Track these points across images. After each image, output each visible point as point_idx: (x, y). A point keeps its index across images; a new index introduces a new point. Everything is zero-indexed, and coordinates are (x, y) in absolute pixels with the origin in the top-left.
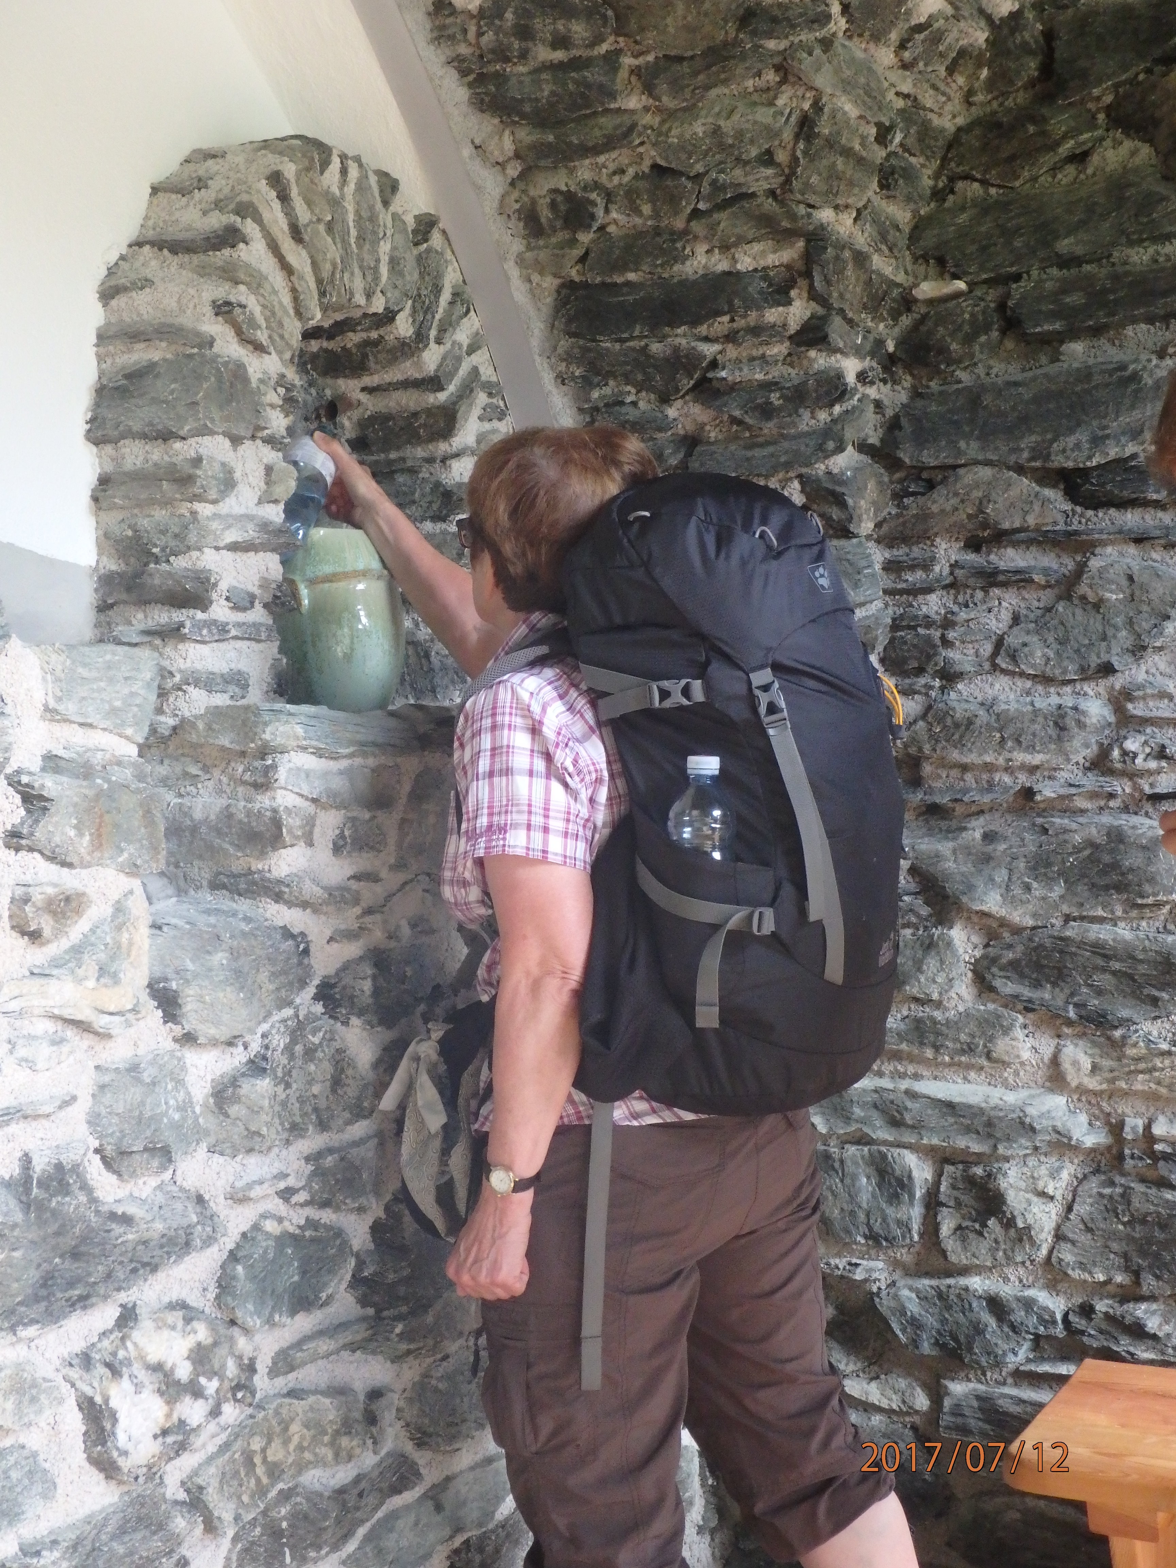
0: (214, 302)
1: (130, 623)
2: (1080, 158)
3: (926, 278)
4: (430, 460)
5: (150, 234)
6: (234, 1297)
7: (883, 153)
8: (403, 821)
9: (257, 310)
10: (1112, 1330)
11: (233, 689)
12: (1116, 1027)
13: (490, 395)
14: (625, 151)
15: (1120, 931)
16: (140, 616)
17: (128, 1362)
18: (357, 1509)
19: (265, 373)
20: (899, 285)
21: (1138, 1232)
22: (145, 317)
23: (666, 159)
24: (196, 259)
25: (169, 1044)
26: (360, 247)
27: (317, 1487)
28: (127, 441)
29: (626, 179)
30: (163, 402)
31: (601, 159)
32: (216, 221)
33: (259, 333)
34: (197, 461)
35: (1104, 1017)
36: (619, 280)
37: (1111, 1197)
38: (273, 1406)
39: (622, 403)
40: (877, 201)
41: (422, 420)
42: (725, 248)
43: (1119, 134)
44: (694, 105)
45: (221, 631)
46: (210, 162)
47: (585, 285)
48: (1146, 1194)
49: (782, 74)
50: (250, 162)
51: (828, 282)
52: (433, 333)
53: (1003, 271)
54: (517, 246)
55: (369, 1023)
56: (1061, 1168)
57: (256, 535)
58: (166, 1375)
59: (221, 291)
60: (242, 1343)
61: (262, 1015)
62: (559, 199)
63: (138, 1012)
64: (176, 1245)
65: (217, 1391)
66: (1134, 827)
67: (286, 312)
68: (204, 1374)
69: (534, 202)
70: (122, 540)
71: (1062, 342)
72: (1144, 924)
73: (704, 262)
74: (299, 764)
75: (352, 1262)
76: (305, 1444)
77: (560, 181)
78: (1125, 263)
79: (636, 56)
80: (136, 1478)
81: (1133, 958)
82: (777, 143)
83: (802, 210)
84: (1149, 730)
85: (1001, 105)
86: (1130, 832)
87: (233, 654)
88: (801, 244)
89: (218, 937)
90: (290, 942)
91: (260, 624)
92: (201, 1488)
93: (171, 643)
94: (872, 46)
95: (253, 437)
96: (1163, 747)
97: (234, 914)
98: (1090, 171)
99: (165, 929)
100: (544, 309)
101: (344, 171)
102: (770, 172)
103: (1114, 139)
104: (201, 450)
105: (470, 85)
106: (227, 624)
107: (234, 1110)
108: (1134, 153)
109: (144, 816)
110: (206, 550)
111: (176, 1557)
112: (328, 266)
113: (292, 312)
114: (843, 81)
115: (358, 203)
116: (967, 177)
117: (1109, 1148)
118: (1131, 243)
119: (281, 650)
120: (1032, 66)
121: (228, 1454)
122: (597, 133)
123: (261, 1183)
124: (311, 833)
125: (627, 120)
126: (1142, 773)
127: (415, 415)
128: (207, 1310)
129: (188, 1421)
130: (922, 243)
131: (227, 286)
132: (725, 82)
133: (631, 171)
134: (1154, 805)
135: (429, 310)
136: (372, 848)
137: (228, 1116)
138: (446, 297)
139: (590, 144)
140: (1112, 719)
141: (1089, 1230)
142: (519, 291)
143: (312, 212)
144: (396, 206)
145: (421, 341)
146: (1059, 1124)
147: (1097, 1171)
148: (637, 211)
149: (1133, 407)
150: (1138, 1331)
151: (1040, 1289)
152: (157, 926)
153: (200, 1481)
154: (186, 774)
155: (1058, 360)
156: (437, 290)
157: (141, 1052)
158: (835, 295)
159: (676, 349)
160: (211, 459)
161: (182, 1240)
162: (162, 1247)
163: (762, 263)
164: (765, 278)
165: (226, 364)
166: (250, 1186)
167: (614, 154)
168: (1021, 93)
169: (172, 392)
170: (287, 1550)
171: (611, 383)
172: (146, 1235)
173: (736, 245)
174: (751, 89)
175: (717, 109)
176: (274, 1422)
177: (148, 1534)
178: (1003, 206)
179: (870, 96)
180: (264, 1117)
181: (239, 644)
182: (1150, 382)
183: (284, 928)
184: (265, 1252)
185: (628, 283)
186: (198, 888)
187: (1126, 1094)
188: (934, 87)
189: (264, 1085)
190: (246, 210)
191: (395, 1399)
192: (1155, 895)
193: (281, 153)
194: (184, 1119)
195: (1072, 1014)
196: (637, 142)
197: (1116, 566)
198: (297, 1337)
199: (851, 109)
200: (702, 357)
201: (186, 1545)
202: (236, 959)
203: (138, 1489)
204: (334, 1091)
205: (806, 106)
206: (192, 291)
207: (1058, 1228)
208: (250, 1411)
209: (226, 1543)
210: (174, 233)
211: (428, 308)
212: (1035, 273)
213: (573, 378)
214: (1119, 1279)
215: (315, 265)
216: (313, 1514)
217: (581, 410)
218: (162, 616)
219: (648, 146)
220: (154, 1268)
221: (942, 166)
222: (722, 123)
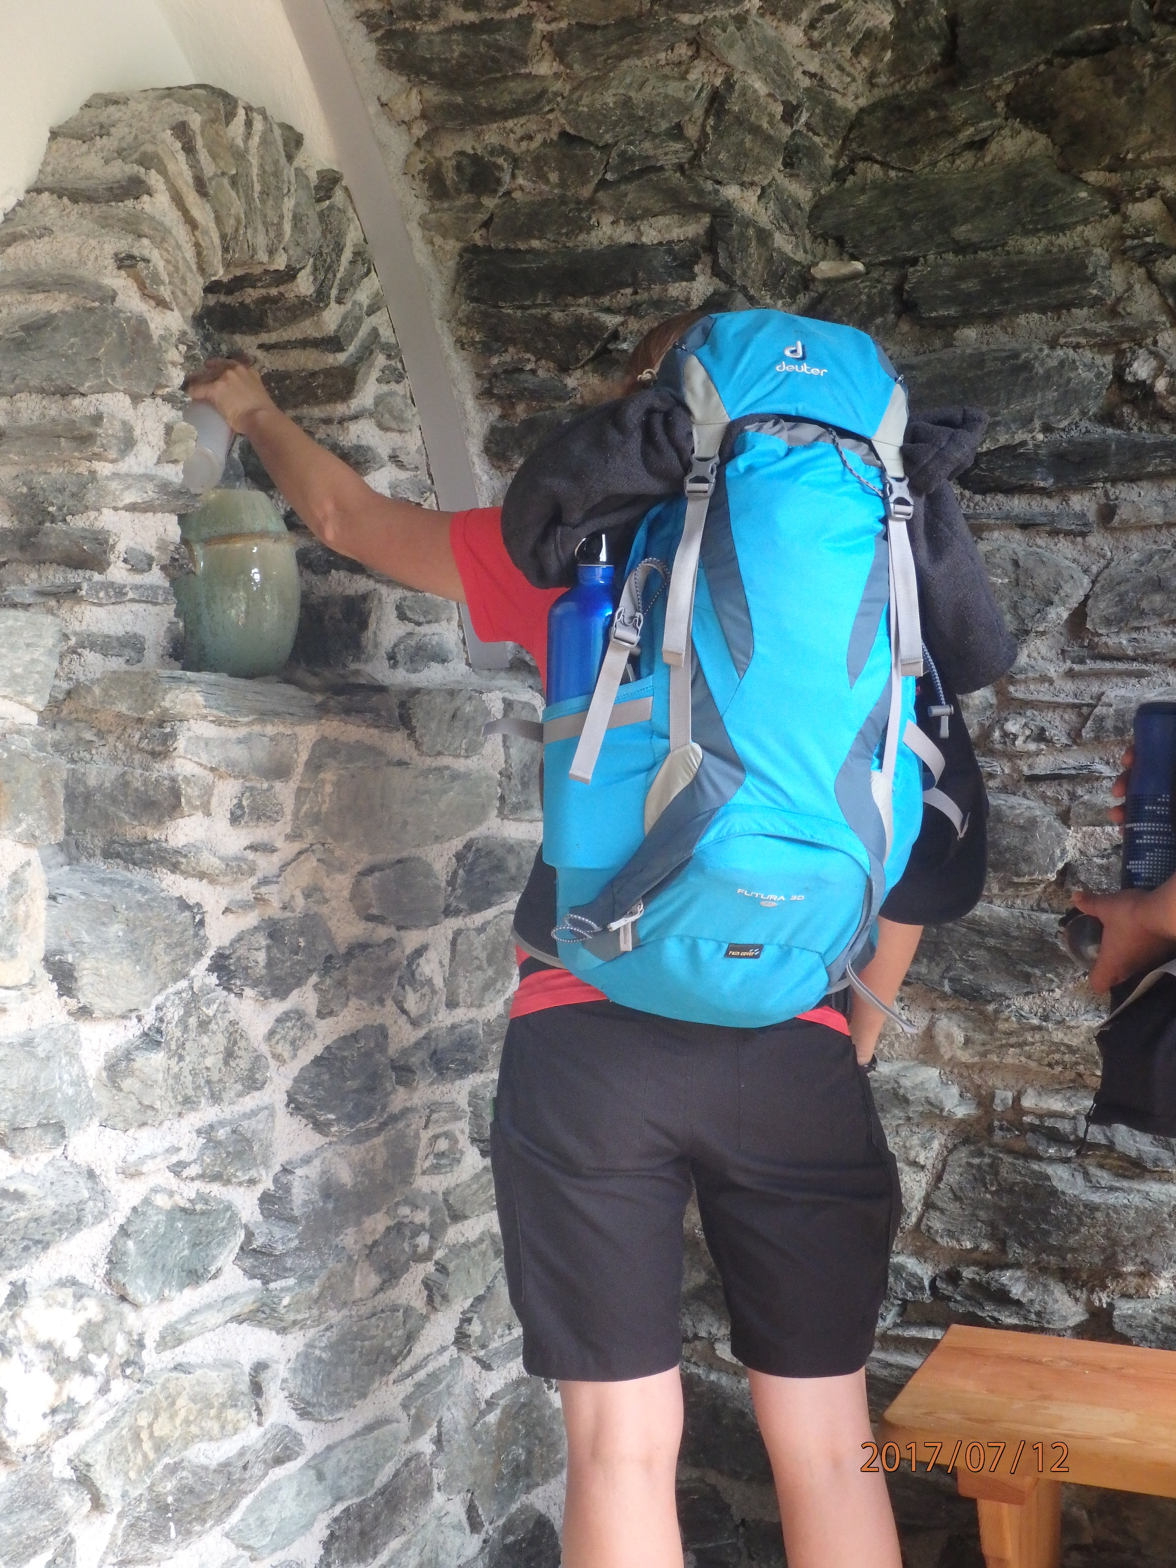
0: (116, 255)
1: (23, 583)
2: (979, 145)
3: (824, 258)
4: (328, 421)
5: (49, 180)
6: (125, 1272)
7: (789, 131)
8: (299, 789)
9: (161, 264)
10: (978, 1296)
11: (128, 653)
12: (990, 1002)
13: (389, 357)
14: (533, 117)
15: (996, 908)
16: (34, 575)
17: (17, 1341)
18: (242, 1481)
19: (167, 329)
20: (797, 263)
21: (1005, 1202)
22: (44, 266)
23: (576, 128)
24: (99, 210)
25: (63, 1018)
26: (263, 202)
27: (203, 1461)
28: (23, 395)
29: (535, 145)
30: (63, 356)
31: (510, 124)
32: (119, 170)
33: (162, 288)
34: (97, 419)
35: (977, 991)
36: (522, 246)
37: (979, 1167)
38: (161, 1380)
39: (521, 370)
40: (781, 179)
41: (320, 380)
42: (632, 219)
43: (1017, 124)
44: (606, 75)
45: (118, 593)
46: (112, 109)
47: (488, 250)
48: (1014, 1165)
49: (694, 47)
50: (154, 109)
51: (733, 260)
52: (334, 292)
53: (900, 254)
54: (421, 207)
55: (263, 994)
56: (932, 1138)
57: (155, 496)
58: (55, 1354)
59: (122, 244)
60: (132, 1319)
61: (158, 987)
62: (465, 162)
63: (34, 986)
64: (68, 1221)
65: (107, 1368)
66: (1012, 808)
67: (189, 267)
68: (93, 1351)
69: (439, 164)
70: (16, 497)
71: (956, 327)
72: (1019, 902)
73: (609, 232)
74: (199, 733)
75: (241, 1235)
76: (192, 1418)
77: (467, 143)
78: (1020, 252)
79: (549, 23)
80: (24, 1458)
81: (1007, 934)
82: (687, 118)
83: (709, 186)
84: (1029, 713)
85: (904, 87)
86: (1008, 812)
87: (129, 617)
88: (706, 220)
89: (114, 908)
90: (187, 914)
91: (158, 587)
92: (88, 1465)
93: (67, 605)
94: (783, 25)
95: (153, 395)
96: (1043, 730)
97: (130, 885)
98: (988, 159)
99: (60, 899)
100: (446, 273)
101: (249, 124)
102: (678, 146)
103: (1012, 129)
104: (101, 408)
105: (378, 41)
106: (125, 586)
107: (127, 1084)
108: (1031, 143)
109: (43, 786)
110: (105, 511)
111: (63, 1535)
112: (232, 221)
113: (194, 267)
114: (755, 59)
115: (262, 157)
116: (868, 158)
117: (978, 1120)
118: (1027, 233)
119: (177, 614)
120: (935, 50)
121: (116, 1430)
122: (507, 97)
123: (153, 1157)
124: (209, 802)
125: (538, 86)
126: (1020, 755)
127: (313, 374)
128: (97, 1287)
129: (77, 1399)
130: (821, 222)
131: (130, 238)
132: (639, 54)
133: (539, 138)
134: (1031, 786)
135: (330, 269)
136: (269, 817)
137: (121, 1090)
138: (347, 255)
139: (499, 108)
140: (994, 701)
141: (957, 1198)
142: (421, 253)
143: (217, 165)
144: (298, 162)
145: (322, 300)
146: (932, 1095)
147: (966, 1141)
148: (542, 177)
149: (1023, 396)
150: (1003, 1298)
151: (909, 1256)
152: (52, 898)
153: (87, 1458)
154: (80, 739)
155: (952, 345)
156: (339, 249)
157: (35, 1025)
158: (738, 272)
159: (579, 319)
160: (112, 416)
161: (73, 1217)
162: (54, 1223)
163: (668, 237)
164: (670, 251)
165: (128, 320)
166: (142, 1161)
167: (522, 120)
168: (923, 78)
169: (72, 346)
170: (171, 1524)
171: (511, 349)
172: (38, 1213)
173: (642, 218)
174: (663, 62)
175: (628, 80)
176: (161, 1397)
177: (35, 1513)
178: (903, 189)
179: (779, 74)
180: (159, 1092)
181: (136, 607)
182: (1041, 371)
183: (180, 898)
184: (156, 1227)
185: (531, 251)
186: (91, 856)
187: (997, 1067)
188: (841, 68)
189: (158, 1058)
190: (148, 161)
191: (281, 1370)
192: (1031, 874)
193: (185, 103)
194: (77, 1094)
195: (947, 988)
196: (547, 108)
197: (1002, 551)
198: (185, 1311)
199: (760, 87)
200: (602, 327)
201: (72, 1524)
202: (133, 931)
203: (24, 1468)
204: (226, 1063)
205: (718, 82)
206: (93, 242)
207: (927, 1196)
208: (138, 1386)
209: (110, 1519)
210: (72, 181)
211: (330, 267)
212: (931, 257)
213: (473, 343)
214: (985, 1246)
215: (218, 220)
216: (198, 1488)
217: (479, 376)
218: (56, 576)
219: (557, 113)
220: (45, 1245)
221: (843, 147)
222: (632, 94)
